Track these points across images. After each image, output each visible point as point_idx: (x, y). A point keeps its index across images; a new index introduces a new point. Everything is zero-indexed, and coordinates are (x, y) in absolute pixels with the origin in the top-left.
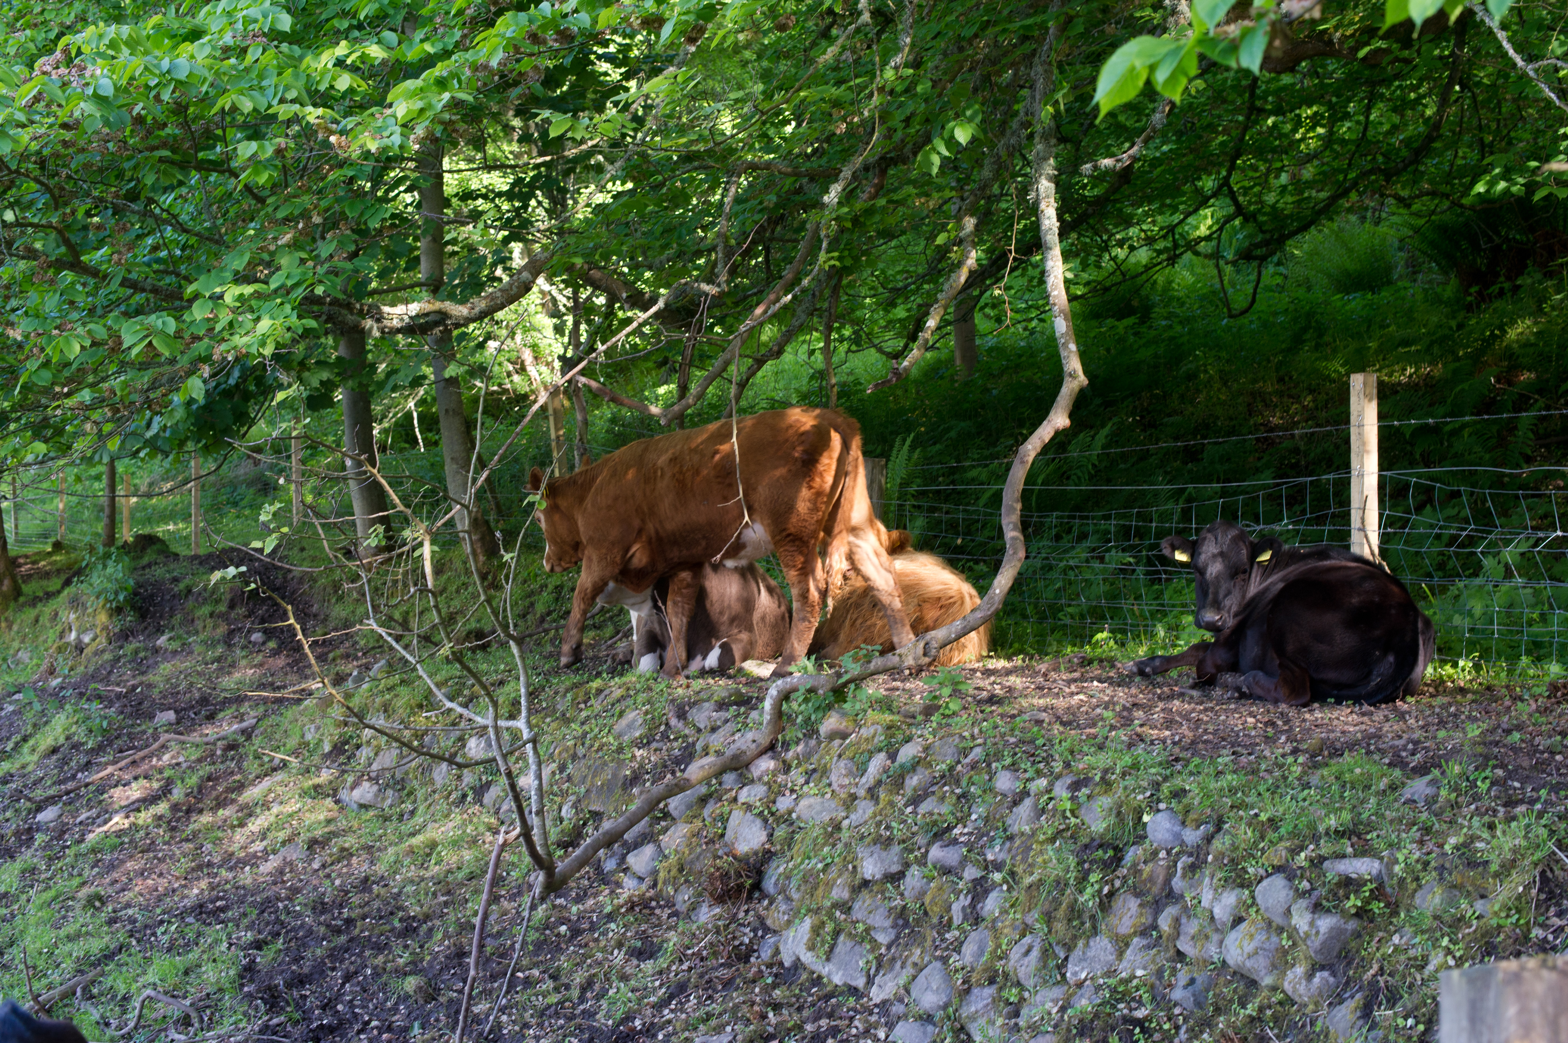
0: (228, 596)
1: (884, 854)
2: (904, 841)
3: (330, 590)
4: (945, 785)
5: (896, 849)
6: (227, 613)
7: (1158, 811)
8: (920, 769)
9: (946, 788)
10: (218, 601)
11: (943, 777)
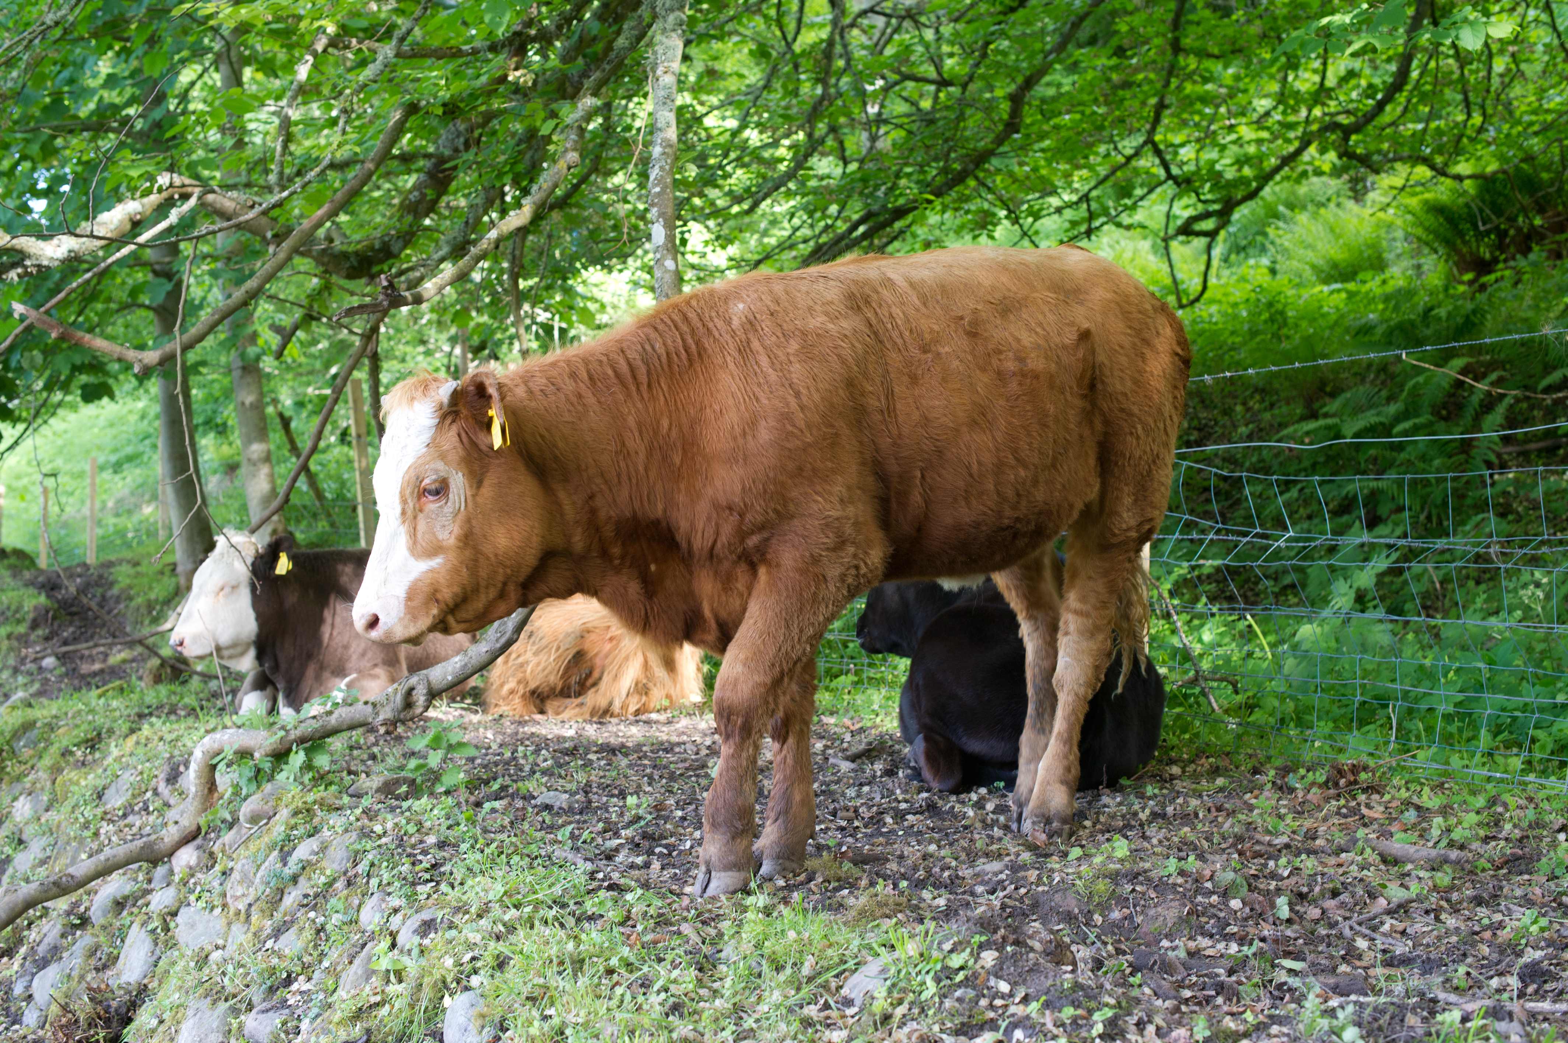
0: (31, 616)
1: (209, 1013)
2: (235, 996)
3: (143, 610)
4: (314, 908)
5: (223, 1006)
6: (27, 635)
7: (467, 989)
8: (302, 880)
9: (312, 914)
10: (19, 622)
11: (316, 896)
